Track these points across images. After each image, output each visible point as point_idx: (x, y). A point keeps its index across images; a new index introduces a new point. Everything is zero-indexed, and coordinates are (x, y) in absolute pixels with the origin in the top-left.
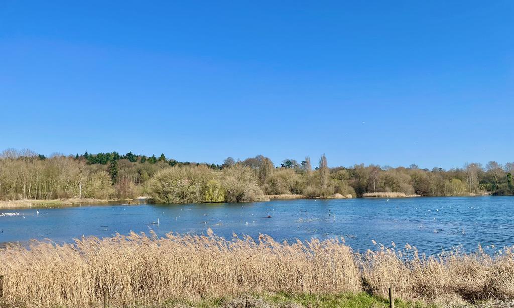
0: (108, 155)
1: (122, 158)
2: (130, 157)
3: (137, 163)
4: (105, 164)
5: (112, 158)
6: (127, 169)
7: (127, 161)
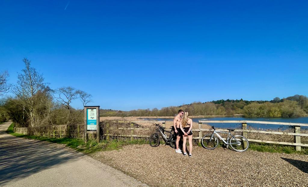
0: (220, 101)
1: (225, 101)
2: (228, 100)
3: (231, 103)
4: (220, 104)
5: (222, 101)
6: (228, 105)
7: (228, 102)
